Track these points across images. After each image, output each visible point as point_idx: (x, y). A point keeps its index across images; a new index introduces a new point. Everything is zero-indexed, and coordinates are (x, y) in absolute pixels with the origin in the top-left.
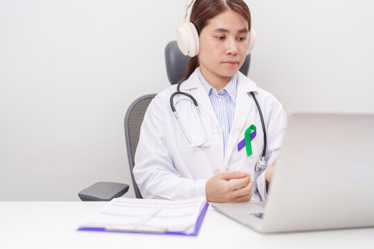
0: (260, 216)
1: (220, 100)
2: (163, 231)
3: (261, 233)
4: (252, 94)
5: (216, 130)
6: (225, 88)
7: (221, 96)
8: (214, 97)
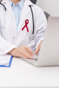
0: (36, 60)
1: (16, 8)
3: (36, 66)
4: (30, 6)
5: (13, 21)
6: (18, 3)
7: (17, 7)
8: (13, 7)
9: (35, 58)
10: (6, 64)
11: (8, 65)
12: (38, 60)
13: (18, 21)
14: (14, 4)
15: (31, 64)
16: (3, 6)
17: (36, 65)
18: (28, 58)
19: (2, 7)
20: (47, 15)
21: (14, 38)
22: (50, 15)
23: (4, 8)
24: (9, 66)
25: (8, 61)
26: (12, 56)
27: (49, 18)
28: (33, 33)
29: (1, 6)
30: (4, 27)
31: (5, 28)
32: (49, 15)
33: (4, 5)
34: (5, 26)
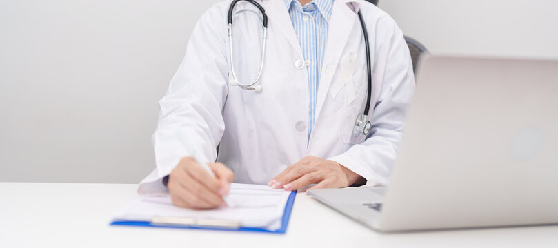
0: (377, 207)
1: (306, 19)
2: (235, 225)
3: (377, 231)
5: (297, 64)
6: (315, 1)
7: (309, 13)
8: (296, 14)
9: (374, 202)
10: (272, 223)
11: (277, 226)
12: (384, 208)
13: (314, 64)
14: (298, 5)
15: (358, 221)
16: (257, 10)
17: (376, 225)
19: (256, 13)
20: (416, 51)
22: (425, 49)
23: (260, 18)
24: (281, 231)
25: (279, 212)
28: (366, 112)
29: (251, 11)
30: (258, 87)
31: (259, 92)
32: (421, 51)
33: (263, 5)
34: (260, 84)
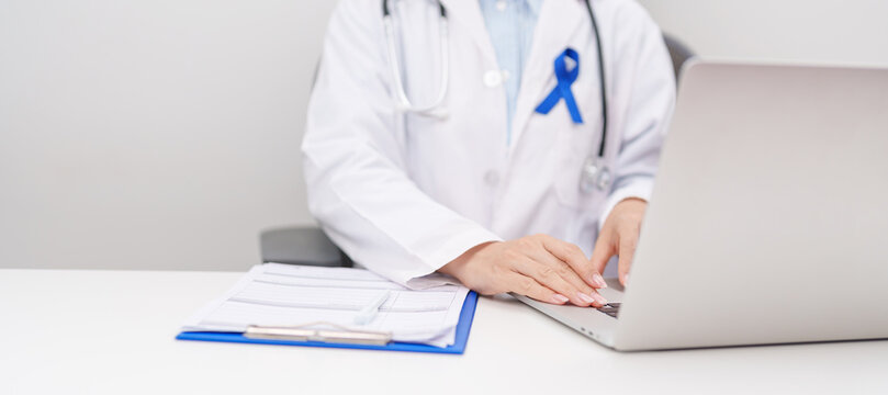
0: (612, 310)
2: (381, 340)
11: (450, 340)
12: (624, 312)
18: (566, 300)
21: (490, 179)
24: (456, 350)
25: (453, 318)
26: (475, 295)
27: (688, 66)
28: (601, 153)
30: (440, 112)
31: (443, 119)
